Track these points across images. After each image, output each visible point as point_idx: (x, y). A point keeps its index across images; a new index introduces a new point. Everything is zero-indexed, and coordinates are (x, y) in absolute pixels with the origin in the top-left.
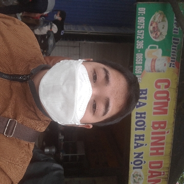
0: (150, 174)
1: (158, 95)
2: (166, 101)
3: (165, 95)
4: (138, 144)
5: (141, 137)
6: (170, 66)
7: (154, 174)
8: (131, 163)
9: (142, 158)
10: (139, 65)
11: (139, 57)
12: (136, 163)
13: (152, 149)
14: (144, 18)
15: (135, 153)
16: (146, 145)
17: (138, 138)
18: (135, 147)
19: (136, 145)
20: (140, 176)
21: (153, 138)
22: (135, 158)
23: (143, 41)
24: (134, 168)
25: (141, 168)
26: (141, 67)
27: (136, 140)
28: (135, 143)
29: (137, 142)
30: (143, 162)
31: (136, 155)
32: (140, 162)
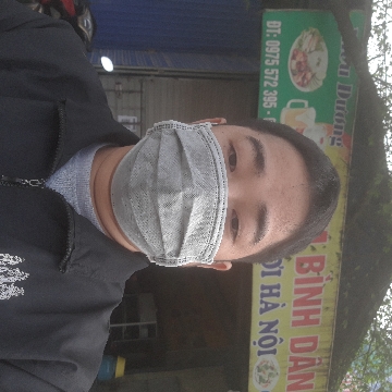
0: (292, 364)
4: (266, 304)
5: (272, 291)
6: (333, 143)
7: (300, 363)
8: (255, 343)
9: (276, 331)
12: (264, 343)
13: (296, 313)
14: (279, 43)
15: (261, 324)
16: (284, 305)
17: (267, 291)
18: (262, 311)
19: (263, 306)
20: (272, 368)
21: (297, 291)
22: (261, 332)
23: (276, 92)
24: (260, 353)
25: (274, 352)
27: (263, 295)
28: (262, 302)
29: (265, 299)
30: (279, 340)
31: (265, 326)
32: (271, 341)
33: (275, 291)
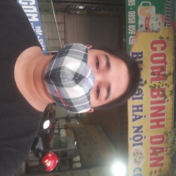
0: (152, 151)
1: (155, 59)
2: (163, 64)
3: (162, 58)
4: (136, 116)
5: (139, 108)
6: (165, 25)
8: (131, 139)
9: (142, 132)
10: (132, 24)
11: (132, 16)
12: (136, 139)
13: (152, 121)
15: (133, 127)
16: (145, 116)
17: (136, 109)
18: (134, 120)
19: (134, 117)
20: (141, 154)
21: (152, 108)
22: (134, 132)
24: (134, 145)
25: (141, 144)
26: (135, 26)
27: (134, 111)
28: (133, 115)
29: (135, 113)
30: (144, 137)
31: (135, 129)
32: (140, 138)
33: (140, 108)
